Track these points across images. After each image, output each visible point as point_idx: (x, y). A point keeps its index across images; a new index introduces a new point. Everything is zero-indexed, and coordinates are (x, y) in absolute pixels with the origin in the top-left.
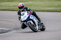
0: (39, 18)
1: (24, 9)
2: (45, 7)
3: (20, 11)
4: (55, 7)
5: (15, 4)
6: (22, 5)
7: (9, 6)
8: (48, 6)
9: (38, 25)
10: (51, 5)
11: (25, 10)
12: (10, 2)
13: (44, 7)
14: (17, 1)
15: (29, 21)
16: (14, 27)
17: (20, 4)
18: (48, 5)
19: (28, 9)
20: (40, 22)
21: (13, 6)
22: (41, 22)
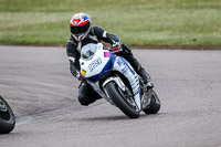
0: (141, 69)
1: (91, 33)
2: (138, 30)
3: (77, 43)
4: (174, 30)
5: (32, 22)
6: (82, 21)
7: (9, 29)
8: (149, 29)
9: (141, 94)
10: (159, 24)
11: (95, 38)
12: (13, 11)
13: (134, 31)
14: (38, 9)
15: (112, 79)
16: (28, 106)
17: (77, 16)
18: (148, 22)
19: (104, 35)
20: (146, 83)
21: (23, 29)
22: (149, 84)
